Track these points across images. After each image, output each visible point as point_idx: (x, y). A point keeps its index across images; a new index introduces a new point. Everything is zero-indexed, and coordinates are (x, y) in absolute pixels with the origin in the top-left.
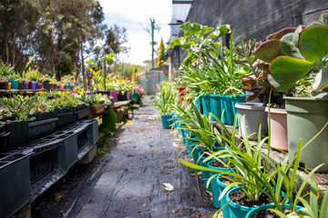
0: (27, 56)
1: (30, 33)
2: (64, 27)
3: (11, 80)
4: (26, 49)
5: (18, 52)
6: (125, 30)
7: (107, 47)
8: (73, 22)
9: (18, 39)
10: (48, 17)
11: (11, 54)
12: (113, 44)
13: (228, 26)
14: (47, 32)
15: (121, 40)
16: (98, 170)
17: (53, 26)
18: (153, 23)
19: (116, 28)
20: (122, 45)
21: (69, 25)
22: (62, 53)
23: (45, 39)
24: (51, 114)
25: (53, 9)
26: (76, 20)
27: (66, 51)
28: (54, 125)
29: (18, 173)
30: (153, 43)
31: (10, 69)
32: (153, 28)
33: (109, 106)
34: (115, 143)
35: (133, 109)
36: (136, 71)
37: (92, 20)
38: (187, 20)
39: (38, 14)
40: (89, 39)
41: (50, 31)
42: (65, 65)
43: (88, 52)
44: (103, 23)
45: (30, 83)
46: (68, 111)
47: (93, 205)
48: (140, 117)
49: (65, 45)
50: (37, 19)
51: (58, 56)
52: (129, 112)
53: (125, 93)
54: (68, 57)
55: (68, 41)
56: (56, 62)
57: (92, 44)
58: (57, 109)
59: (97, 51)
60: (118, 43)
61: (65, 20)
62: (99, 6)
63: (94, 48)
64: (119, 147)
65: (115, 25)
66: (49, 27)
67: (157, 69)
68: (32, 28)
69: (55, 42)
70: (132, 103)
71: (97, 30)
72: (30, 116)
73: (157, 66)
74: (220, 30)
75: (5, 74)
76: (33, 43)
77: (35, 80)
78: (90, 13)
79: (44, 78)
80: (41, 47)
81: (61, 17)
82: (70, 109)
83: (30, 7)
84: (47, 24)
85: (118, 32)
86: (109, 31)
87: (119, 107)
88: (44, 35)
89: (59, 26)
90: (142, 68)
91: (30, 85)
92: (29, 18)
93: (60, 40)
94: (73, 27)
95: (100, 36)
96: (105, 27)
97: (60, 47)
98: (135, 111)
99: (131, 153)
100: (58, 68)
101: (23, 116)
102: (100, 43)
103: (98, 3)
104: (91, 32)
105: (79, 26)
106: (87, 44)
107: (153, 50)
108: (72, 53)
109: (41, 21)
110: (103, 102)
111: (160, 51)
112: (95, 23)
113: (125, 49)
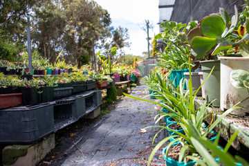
0: (58, 53)
1: (60, 36)
2: (83, 31)
3: (47, 69)
4: (57, 48)
5: (52, 50)
6: (127, 30)
7: (114, 43)
8: (89, 26)
9: (52, 41)
10: (71, 24)
11: (47, 52)
12: (118, 41)
13: (196, 22)
14: (71, 35)
15: (124, 38)
16: (100, 122)
17: (75, 31)
18: (148, 24)
19: (120, 29)
20: (125, 41)
21: (86, 29)
22: (82, 49)
23: (70, 39)
24: (68, 85)
25: (75, 18)
26: (91, 25)
27: (85, 47)
28: (70, 91)
29: (47, 113)
30: (149, 39)
31: (46, 61)
32: (148, 27)
33: (111, 83)
34: (115, 108)
35: (131, 86)
36: (136, 60)
37: (103, 24)
38: (171, 20)
39: (65, 22)
40: (101, 38)
41: (73, 34)
42: (84, 58)
43: (100, 48)
44: (111, 26)
45: (59, 70)
46: (80, 83)
47: (92, 140)
48: (136, 92)
49: (83, 43)
50: (64, 26)
51: (79, 51)
52: (128, 89)
53: (126, 76)
54: (86, 52)
55: (86, 40)
56: (78, 56)
57: (103, 42)
58: (72, 82)
59: (107, 47)
60: (122, 40)
61: (83, 25)
62: (107, 13)
63: (105, 44)
64: (117, 110)
65: (120, 27)
66: (72, 31)
67: (152, 58)
68: (61, 33)
69: (77, 42)
70: (131, 82)
71: (106, 31)
72: (55, 84)
73: (152, 55)
74: (191, 25)
75: (43, 65)
76: (62, 43)
77: (62, 68)
78: (101, 19)
79: (69, 67)
80: (67, 46)
81: (80, 23)
82: (81, 82)
83: (59, 18)
84: (71, 29)
85: (122, 32)
86: (115, 31)
87: (120, 85)
88: (69, 37)
89: (79, 30)
90: (141, 58)
91: (59, 72)
92: (59, 26)
93: (80, 40)
94: (89, 30)
95: (109, 35)
96: (112, 28)
97: (80, 45)
98: (133, 88)
99: (124, 113)
100: (79, 60)
101: (51, 84)
102: (109, 40)
103: (106, 11)
104: (102, 33)
105: (93, 29)
106: (99, 42)
107: (149, 44)
108: (89, 49)
109: (67, 27)
110: (106, 79)
111: (154, 44)
112: (105, 26)
113: (128, 44)
